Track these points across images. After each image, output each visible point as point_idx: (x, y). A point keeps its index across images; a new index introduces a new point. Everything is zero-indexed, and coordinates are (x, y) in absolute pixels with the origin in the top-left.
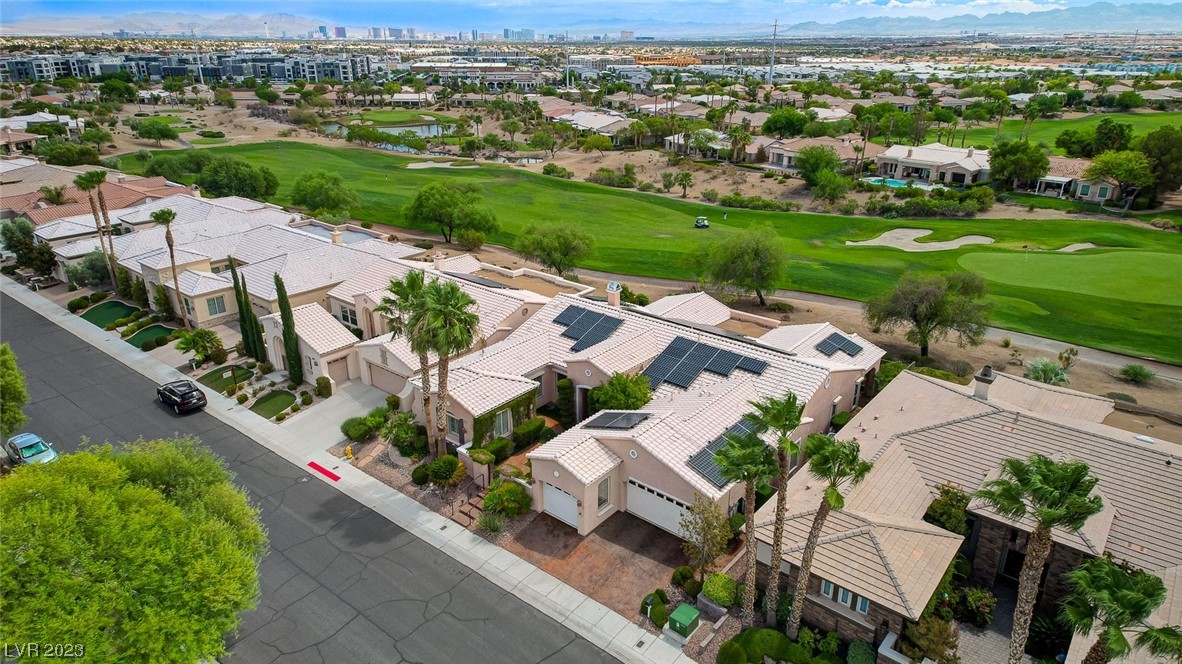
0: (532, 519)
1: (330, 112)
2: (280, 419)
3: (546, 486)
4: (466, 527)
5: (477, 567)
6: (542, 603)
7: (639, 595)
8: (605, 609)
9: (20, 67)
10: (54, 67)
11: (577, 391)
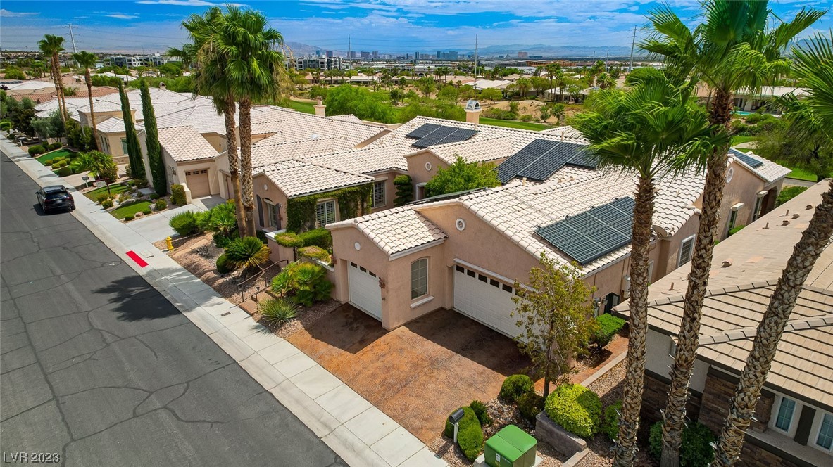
0: (331, 309)
1: (307, 87)
2: (128, 219)
3: (351, 268)
4: (252, 315)
5: (243, 358)
6: (305, 408)
7: (447, 409)
8: (392, 424)
9: (118, 61)
10: (139, 62)
11: (417, 191)
